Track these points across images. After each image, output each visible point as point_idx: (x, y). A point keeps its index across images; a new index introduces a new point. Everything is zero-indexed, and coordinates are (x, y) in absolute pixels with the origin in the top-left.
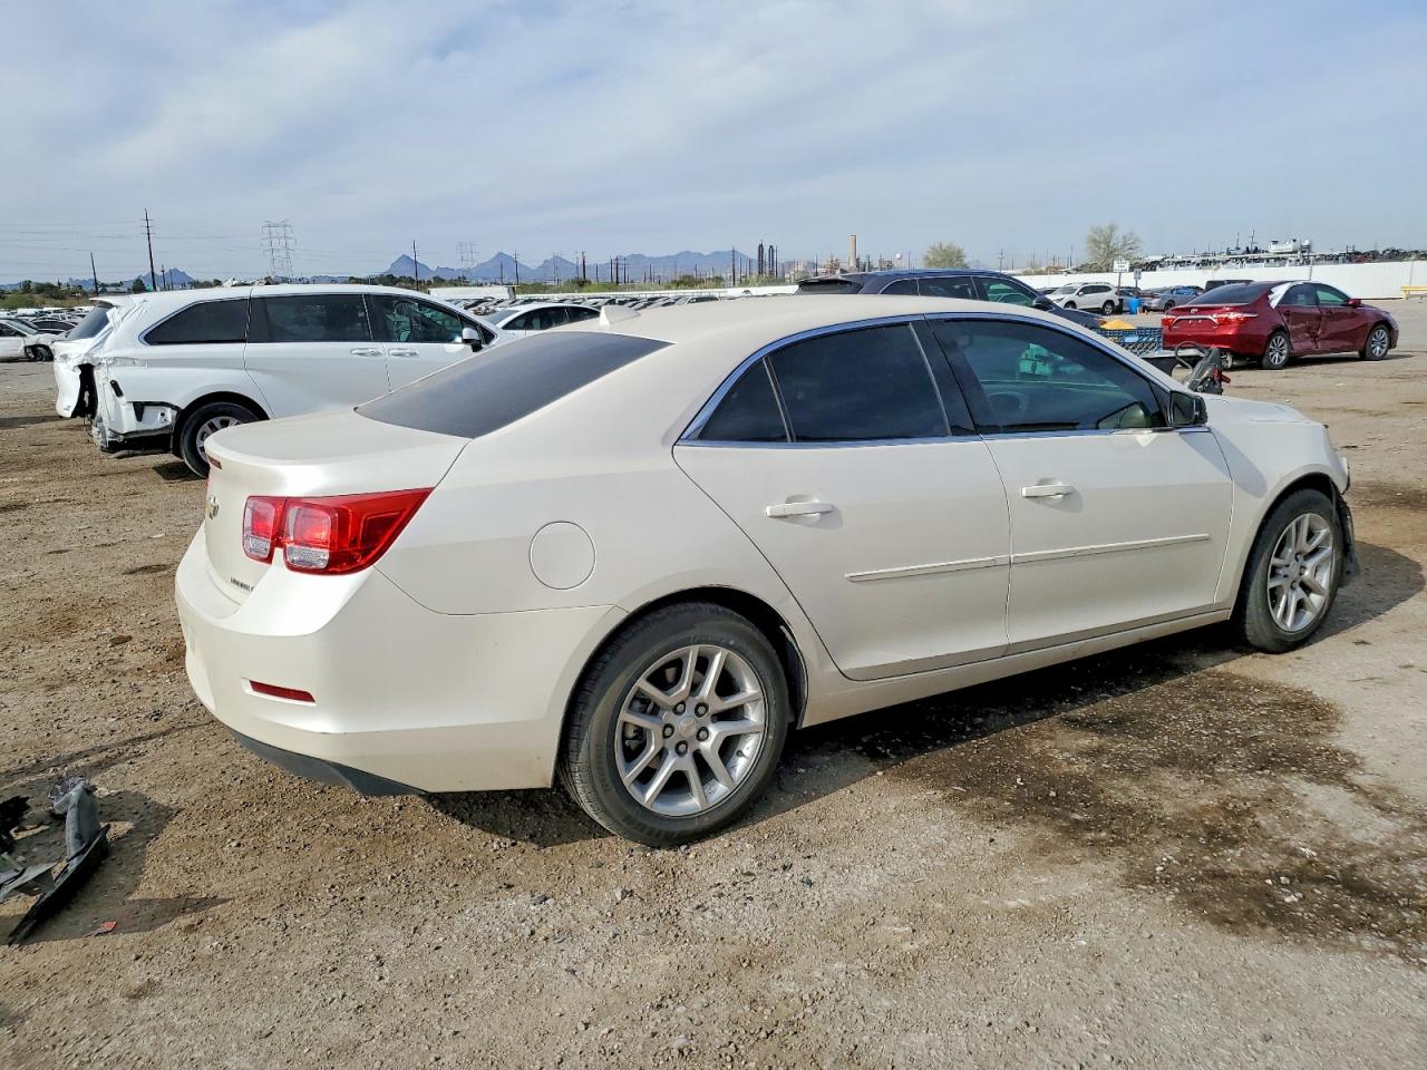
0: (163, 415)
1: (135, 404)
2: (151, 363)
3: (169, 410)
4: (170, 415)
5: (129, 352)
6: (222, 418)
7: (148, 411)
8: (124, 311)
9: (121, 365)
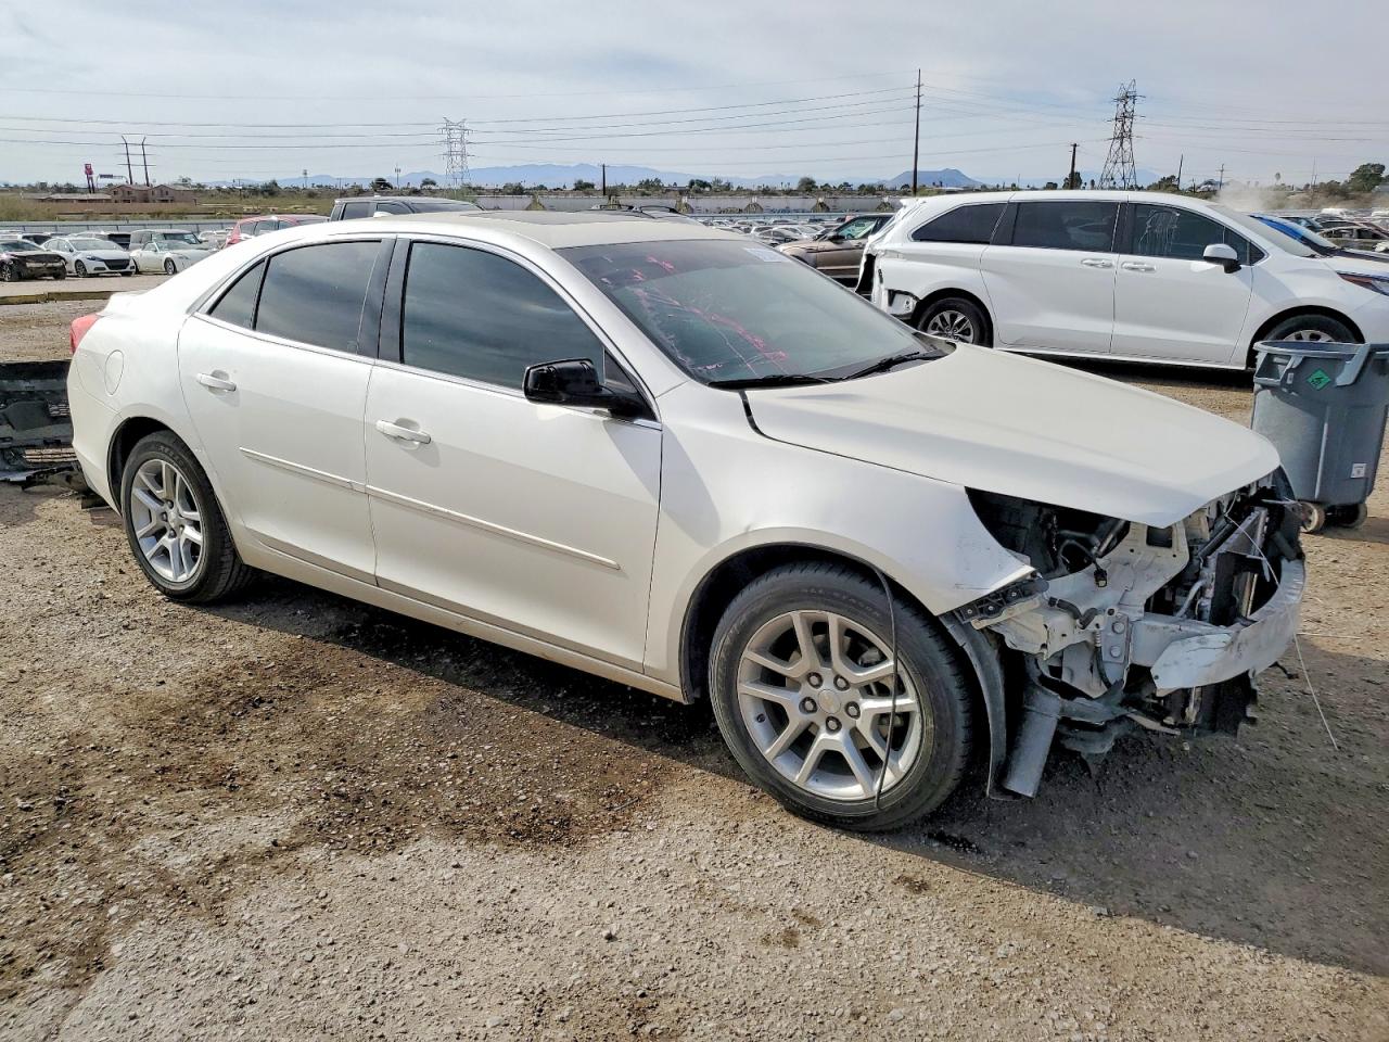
0: (908, 303)
1: (890, 291)
2: (909, 256)
3: (911, 299)
4: (913, 303)
5: (897, 246)
6: (953, 312)
7: (898, 298)
8: (907, 210)
9: (890, 257)
